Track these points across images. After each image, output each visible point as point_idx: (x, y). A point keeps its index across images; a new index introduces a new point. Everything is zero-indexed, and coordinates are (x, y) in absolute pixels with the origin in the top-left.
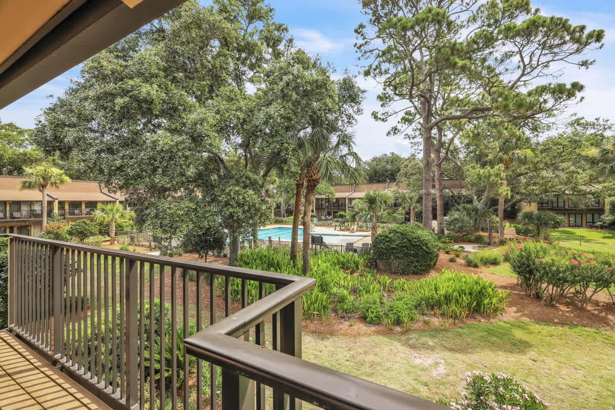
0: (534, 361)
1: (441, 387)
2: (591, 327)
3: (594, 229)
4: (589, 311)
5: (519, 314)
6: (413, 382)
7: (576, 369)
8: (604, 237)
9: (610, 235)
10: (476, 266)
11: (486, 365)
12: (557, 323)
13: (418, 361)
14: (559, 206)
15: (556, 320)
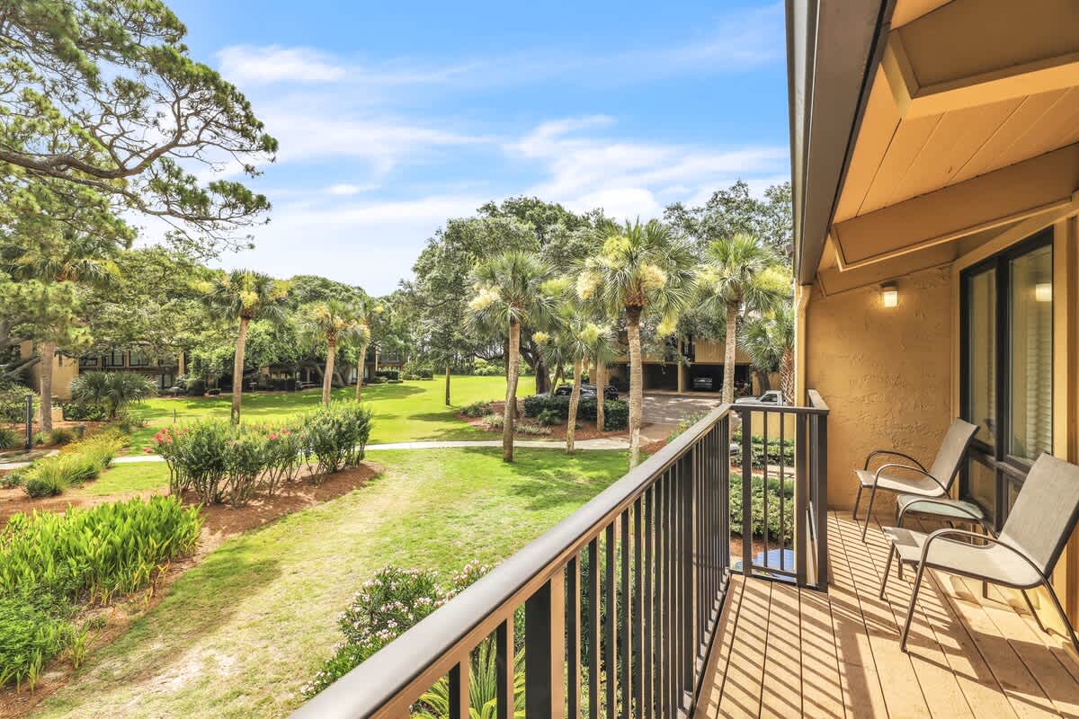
0: (294, 573)
1: (256, 677)
2: (296, 511)
3: (168, 398)
4: (279, 496)
5: (219, 534)
6: (213, 711)
7: (331, 556)
8: (190, 407)
9: (193, 403)
10: (55, 492)
11: (266, 611)
12: (266, 524)
13: (176, 685)
14: (115, 364)
15: (263, 521)
